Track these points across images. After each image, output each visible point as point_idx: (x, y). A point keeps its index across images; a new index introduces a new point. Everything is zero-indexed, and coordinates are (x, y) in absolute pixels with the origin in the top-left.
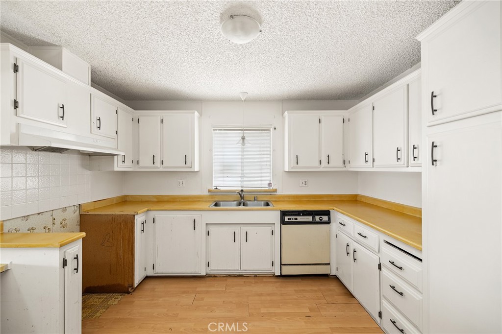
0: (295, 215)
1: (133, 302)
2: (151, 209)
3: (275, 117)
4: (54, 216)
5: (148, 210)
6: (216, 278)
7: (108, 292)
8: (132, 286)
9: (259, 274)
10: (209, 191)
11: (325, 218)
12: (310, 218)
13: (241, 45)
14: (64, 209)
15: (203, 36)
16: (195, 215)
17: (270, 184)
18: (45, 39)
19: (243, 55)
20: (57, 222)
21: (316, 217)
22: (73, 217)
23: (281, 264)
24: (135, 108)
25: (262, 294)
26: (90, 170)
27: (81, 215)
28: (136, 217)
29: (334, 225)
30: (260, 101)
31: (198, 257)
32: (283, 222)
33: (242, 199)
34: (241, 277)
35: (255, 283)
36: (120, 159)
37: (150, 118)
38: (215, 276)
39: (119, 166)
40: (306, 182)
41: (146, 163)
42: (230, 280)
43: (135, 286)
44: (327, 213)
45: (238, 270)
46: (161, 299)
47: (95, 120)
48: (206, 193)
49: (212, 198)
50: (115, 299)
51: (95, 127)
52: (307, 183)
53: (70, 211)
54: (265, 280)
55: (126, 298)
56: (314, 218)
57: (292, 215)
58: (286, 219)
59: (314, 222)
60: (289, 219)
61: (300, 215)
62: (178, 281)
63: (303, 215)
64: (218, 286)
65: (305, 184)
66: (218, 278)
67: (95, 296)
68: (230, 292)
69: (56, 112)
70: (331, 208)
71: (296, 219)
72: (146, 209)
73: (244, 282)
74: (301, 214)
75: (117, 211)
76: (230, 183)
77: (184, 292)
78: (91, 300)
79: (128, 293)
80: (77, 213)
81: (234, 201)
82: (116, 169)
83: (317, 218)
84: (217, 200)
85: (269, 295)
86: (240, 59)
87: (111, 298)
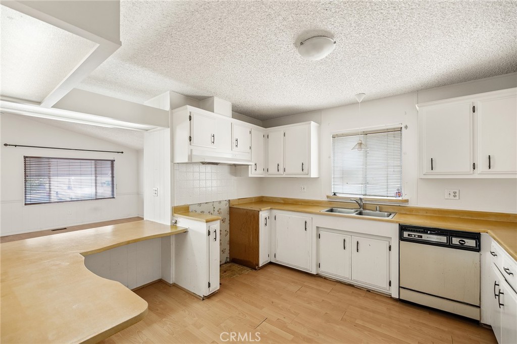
0: (419, 232)
1: (256, 276)
2: (273, 208)
3: (406, 114)
4: (214, 206)
5: (271, 209)
6: (325, 280)
7: (244, 265)
8: (258, 265)
9: (373, 291)
10: (328, 197)
11: (471, 243)
12: (443, 239)
13: (326, 57)
14: (220, 202)
15: (290, 62)
16: (307, 217)
17: (399, 194)
18: (206, 95)
19: (334, 63)
20: (216, 210)
21: (454, 239)
22: (225, 207)
23: (399, 287)
24: (266, 127)
25: (366, 308)
26: (236, 176)
27: (230, 207)
28: (260, 213)
29: (486, 255)
30: (385, 97)
31: (309, 256)
32: (401, 238)
33: (362, 208)
34: (352, 288)
35: (364, 297)
36: (254, 167)
37: (276, 132)
38: (325, 278)
39: (252, 173)
40: (455, 193)
41: (273, 170)
42: (338, 286)
43: (260, 266)
44: (476, 236)
45: (348, 279)
46: (275, 281)
47: (234, 141)
48: (325, 199)
49: (331, 204)
50: (247, 271)
51: (234, 145)
52: (457, 194)
53: (224, 203)
54: (377, 297)
55: (253, 272)
56: (450, 241)
57: (414, 231)
58: (406, 234)
59: (449, 245)
60: (409, 235)
61: (427, 233)
62: (289, 271)
63: (430, 234)
64: (325, 287)
65: (455, 196)
66: (327, 281)
67: (236, 265)
68: (333, 295)
69: (210, 139)
70: (483, 230)
71: (421, 237)
72: (270, 208)
73: (353, 292)
74: (429, 232)
75: (249, 207)
76: (350, 190)
77: (293, 282)
78: (234, 267)
79: (256, 269)
80: (228, 205)
81: (352, 209)
82: (250, 175)
83: (456, 241)
84: (333, 206)
85: (374, 312)
86: (334, 68)
87: (245, 269)
